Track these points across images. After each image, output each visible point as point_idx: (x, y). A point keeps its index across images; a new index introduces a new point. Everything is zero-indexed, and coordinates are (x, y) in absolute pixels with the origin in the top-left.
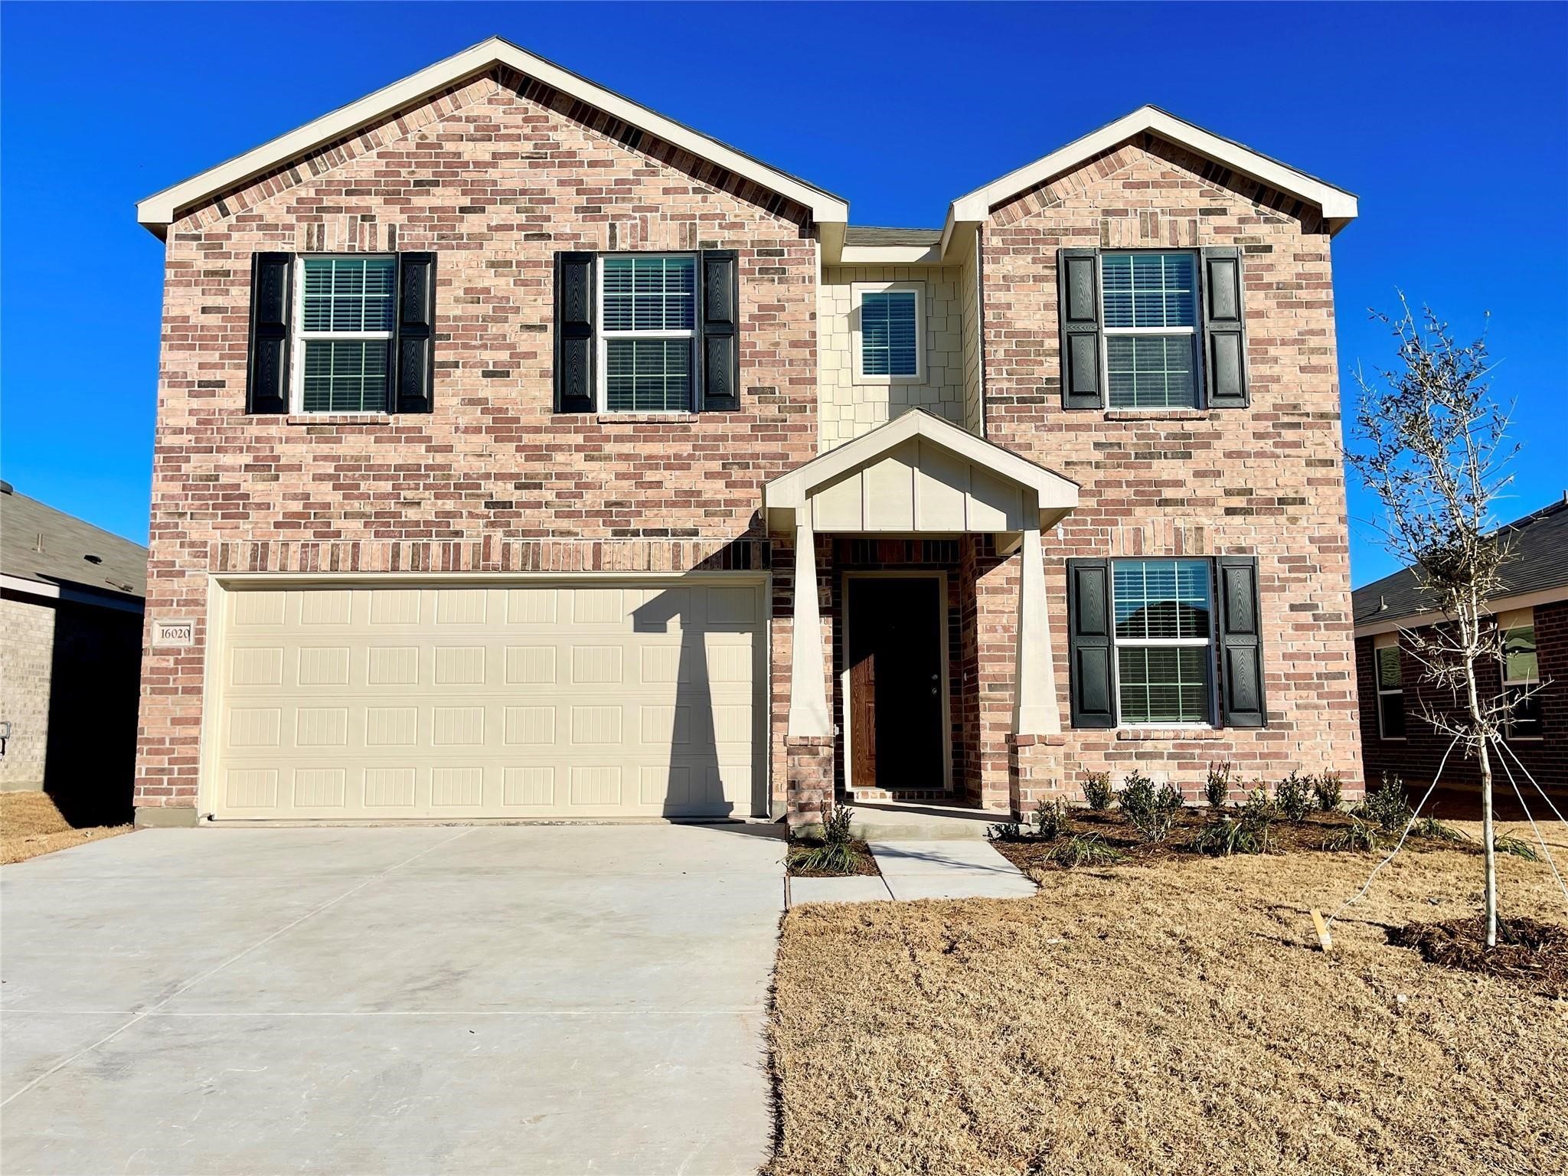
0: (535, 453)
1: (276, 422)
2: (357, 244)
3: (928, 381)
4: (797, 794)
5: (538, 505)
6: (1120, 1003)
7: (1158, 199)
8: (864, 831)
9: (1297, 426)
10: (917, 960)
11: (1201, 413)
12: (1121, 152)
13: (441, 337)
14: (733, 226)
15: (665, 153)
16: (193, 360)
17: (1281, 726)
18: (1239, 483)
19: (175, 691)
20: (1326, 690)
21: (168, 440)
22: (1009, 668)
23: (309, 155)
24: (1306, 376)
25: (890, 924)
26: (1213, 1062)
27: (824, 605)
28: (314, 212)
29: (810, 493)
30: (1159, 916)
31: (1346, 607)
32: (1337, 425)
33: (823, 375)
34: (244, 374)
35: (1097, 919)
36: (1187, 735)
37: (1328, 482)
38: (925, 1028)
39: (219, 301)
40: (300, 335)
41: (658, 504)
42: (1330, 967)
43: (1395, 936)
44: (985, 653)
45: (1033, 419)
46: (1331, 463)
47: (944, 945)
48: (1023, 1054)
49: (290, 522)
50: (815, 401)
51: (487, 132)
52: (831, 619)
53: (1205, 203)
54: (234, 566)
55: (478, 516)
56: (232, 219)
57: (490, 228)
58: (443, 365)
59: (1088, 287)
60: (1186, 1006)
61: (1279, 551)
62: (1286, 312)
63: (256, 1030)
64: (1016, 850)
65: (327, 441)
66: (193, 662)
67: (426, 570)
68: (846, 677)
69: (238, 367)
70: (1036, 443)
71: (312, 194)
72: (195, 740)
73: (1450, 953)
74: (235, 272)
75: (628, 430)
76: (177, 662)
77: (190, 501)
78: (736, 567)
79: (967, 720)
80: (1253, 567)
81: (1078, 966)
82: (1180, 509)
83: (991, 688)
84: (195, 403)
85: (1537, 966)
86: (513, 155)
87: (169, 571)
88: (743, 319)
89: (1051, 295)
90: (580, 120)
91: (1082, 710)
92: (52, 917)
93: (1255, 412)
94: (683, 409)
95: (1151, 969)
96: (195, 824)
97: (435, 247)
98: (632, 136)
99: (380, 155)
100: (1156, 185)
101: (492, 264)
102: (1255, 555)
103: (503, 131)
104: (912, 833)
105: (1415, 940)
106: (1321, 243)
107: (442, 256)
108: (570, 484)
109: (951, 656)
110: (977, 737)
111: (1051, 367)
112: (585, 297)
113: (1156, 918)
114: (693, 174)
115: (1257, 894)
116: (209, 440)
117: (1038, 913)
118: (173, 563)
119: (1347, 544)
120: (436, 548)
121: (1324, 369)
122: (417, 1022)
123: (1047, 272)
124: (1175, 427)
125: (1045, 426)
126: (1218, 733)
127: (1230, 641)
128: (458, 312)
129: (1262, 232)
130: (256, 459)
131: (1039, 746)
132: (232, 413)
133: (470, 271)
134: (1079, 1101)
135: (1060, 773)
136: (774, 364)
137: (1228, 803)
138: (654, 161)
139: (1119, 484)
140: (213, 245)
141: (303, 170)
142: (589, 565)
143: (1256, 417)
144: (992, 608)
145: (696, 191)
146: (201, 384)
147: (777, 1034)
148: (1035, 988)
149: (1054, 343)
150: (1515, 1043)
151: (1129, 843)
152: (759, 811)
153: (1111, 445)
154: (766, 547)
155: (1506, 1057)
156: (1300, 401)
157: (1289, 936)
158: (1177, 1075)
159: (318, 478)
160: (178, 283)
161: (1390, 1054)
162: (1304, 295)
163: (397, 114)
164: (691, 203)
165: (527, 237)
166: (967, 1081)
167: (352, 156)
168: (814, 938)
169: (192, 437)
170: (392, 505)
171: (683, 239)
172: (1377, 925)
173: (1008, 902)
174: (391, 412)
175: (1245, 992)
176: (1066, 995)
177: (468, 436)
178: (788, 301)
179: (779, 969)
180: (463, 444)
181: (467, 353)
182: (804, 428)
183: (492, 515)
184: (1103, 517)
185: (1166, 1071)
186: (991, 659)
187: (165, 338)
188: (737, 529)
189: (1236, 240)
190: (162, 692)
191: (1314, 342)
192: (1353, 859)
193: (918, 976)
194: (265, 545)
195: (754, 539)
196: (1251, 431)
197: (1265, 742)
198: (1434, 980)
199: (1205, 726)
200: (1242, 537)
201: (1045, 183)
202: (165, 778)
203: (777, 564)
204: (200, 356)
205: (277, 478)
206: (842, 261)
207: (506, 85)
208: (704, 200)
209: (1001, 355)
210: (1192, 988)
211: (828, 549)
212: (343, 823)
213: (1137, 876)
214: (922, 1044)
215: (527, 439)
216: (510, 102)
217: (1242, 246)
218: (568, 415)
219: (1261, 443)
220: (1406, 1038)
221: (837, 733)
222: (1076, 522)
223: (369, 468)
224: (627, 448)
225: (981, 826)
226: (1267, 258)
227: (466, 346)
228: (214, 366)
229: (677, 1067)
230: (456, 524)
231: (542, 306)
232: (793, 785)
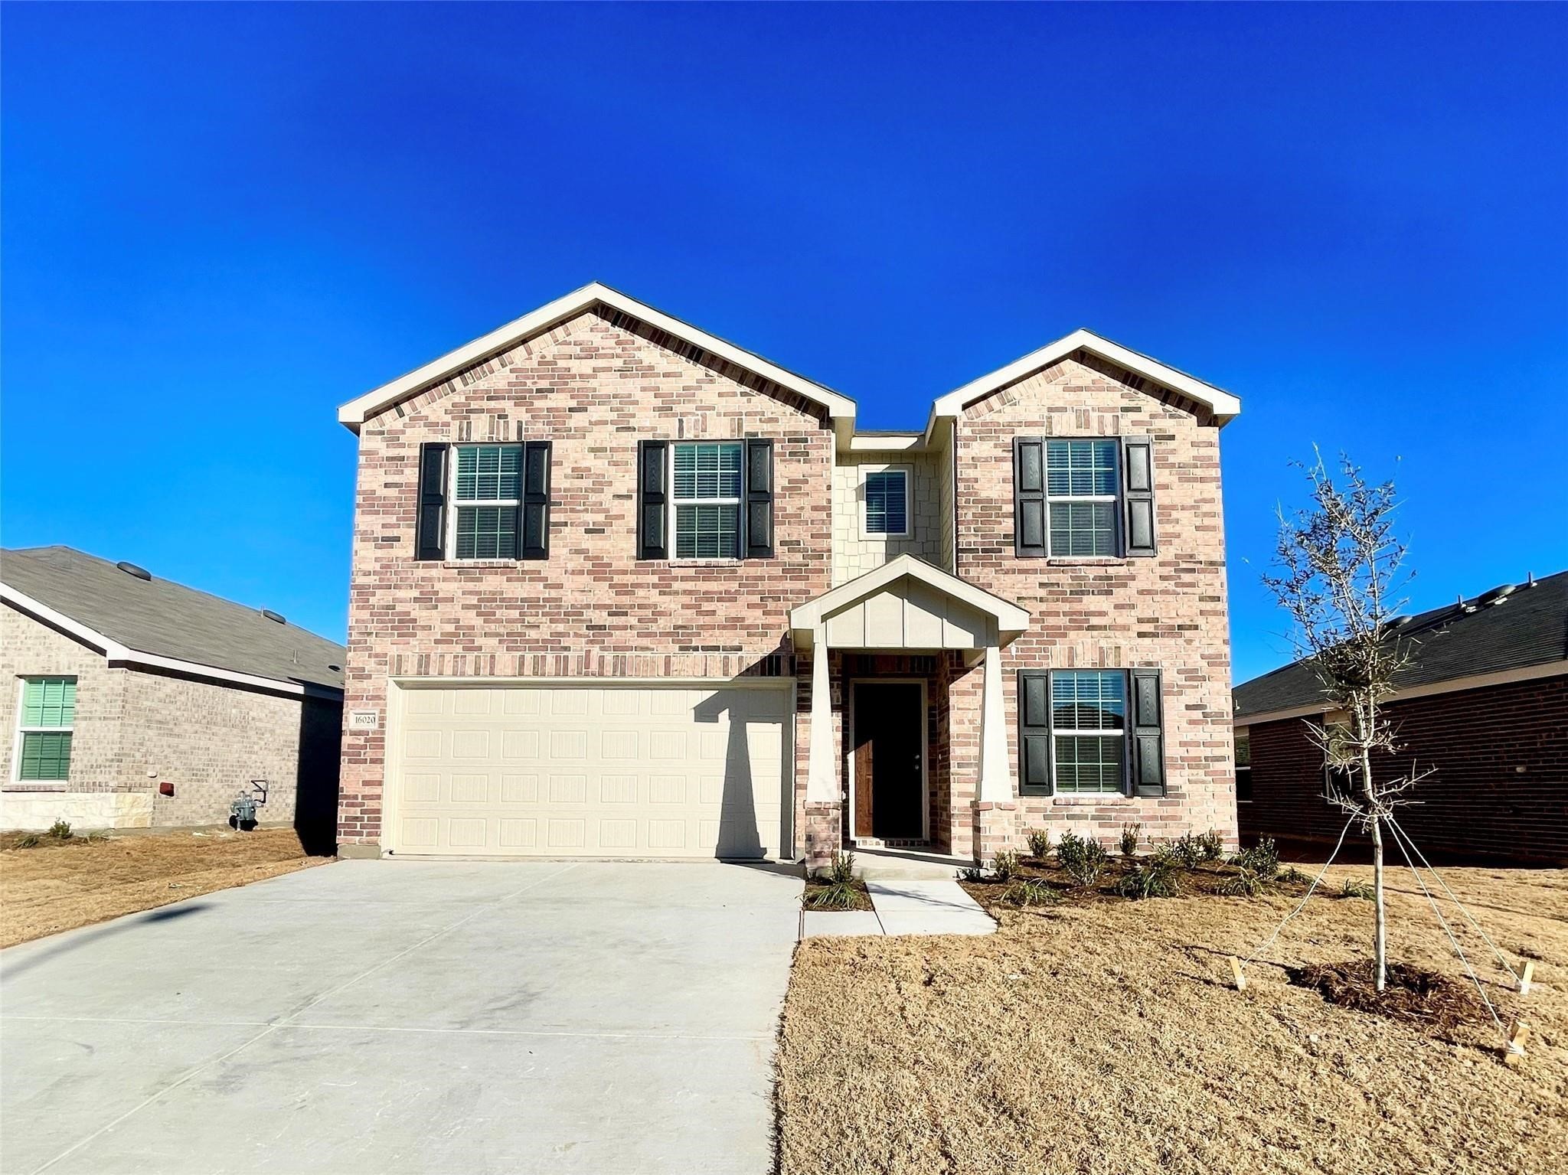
0: (622, 590)
1: (436, 566)
2: (494, 436)
3: (915, 536)
4: (812, 844)
5: (625, 628)
6: (1074, 1039)
7: (1089, 400)
8: (862, 873)
9: (1193, 571)
10: (902, 992)
11: (1120, 561)
12: (1061, 364)
13: (555, 504)
14: (771, 420)
15: (719, 367)
16: (378, 521)
17: (1178, 796)
18: (1148, 614)
19: (365, 761)
20: (1211, 769)
21: (360, 580)
22: (974, 751)
23: (461, 371)
24: (1200, 533)
25: (881, 957)
26: (1162, 1103)
27: (835, 703)
28: (464, 413)
29: (825, 618)
30: (1098, 954)
31: (1228, 707)
32: (1223, 570)
33: (836, 534)
34: (414, 531)
35: (1047, 957)
36: (1106, 802)
37: (1215, 613)
38: (909, 1063)
39: (396, 479)
40: (453, 502)
41: (713, 627)
42: (1246, 1005)
43: (1297, 977)
44: (956, 739)
45: (993, 565)
46: (1218, 599)
47: (924, 977)
48: (994, 1093)
49: (446, 639)
50: (829, 551)
51: (591, 353)
52: (840, 714)
53: (1125, 403)
54: (406, 671)
55: (581, 636)
56: (406, 419)
57: (591, 423)
58: (556, 524)
59: (1036, 465)
60: (1130, 1043)
61: (1178, 664)
62: (1186, 485)
63: (361, 1044)
64: (978, 890)
65: (473, 580)
66: (377, 741)
67: (543, 675)
68: (851, 756)
69: (409, 526)
70: (995, 583)
71: (463, 400)
72: (379, 797)
73: (1348, 996)
74: (408, 457)
75: (691, 572)
76: (366, 740)
77: (375, 624)
78: (770, 674)
79: (941, 788)
80: (1158, 677)
81: (1035, 1001)
82: (1103, 633)
83: (960, 765)
84: (380, 553)
85: (1429, 1011)
86: (609, 369)
87: (361, 675)
88: (777, 490)
89: (1008, 471)
90: (658, 342)
91: (1027, 783)
92: (243, 933)
93: (1161, 560)
94: (732, 557)
95: (1098, 1007)
96: (379, 858)
97: (551, 437)
98: (695, 354)
99: (511, 371)
100: (1087, 389)
101: (592, 450)
102: (1160, 667)
103: (601, 351)
104: (899, 874)
105: (1315, 981)
106: (1212, 433)
107: (557, 445)
108: (649, 613)
109: (930, 742)
110: (949, 802)
111: (1008, 526)
112: (660, 474)
113: (1097, 956)
114: (741, 382)
115: (1173, 935)
116: (388, 580)
117: (1000, 949)
118: (363, 669)
119: (1229, 660)
120: (550, 658)
121: (1214, 528)
122: (489, 1041)
123: (1005, 454)
124: (1101, 571)
125: (1002, 570)
126: (1129, 801)
127: (1140, 732)
128: (567, 485)
129: (1168, 425)
130: (421, 593)
131: (996, 811)
132: (405, 560)
133: (575, 455)
134: (1047, 1146)
135: (1011, 831)
136: (800, 523)
137: (1138, 853)
138: (712, 372)
139: (1057, 614)
140: (393, 438)
141: (457, 382)
142: (662, 672)
143: (1161, 564)
144: (960, 706)
145: (743, 394)
146: (384, 539)
147: (783, 1064)
148: (1002, 1025)
149: (1009, 508)
150: (1428, 1089)
151: (1065, 886)
152: (785, 854)
153: (1052, 584)
154: (792, 659)
155: (1424, 1105)
156: (1195, 552)
157: (1207, 975)
158: (1130, 1116)
159: (466, 607)
160: (369, 466)
161: (1316, 1097)
162: (1199, 472)
163: (524, 340)
164: (739, 404)
165: (618, 430)
166: (946, 1123)
167: (492, 372)
168: (820, 968)
169: (377, 577)
170: (518, 628)
171: (733, 431)
172: (1278, 965)
173: (976, 939)
174: (518, 559)
175: (1178, 1030)
176: (1028, 1030)
177: (575, 577)
178: (810, 476)
179: (789, 998)
180: (569, 582)
181: (574, 515)
182: (822, 571)
183: (591, 635)
184: (1045, 638)
185: (1120, 1111)
186: (959, 744)
187: (358, 506)
188: (770, 646)
189: (1148, 431)
190: (356, 762)
191: (1206, 508)
192: (1242, 902)
193: (903, 1009)
194: (428, 656)
195: (784, 653)
196: (1158, 574)
197: (1165, 808)
198: (1337, 1020)
199: (1119, 795)
200: (1150, 654)
201: (1005, 387)
202: (359, 824)
203: (800, 672)
204: (383, 518)
205: (436, 607)
206: (852, 448)
207: (604, 318)
208: (749, 401)
209: (970, 517)
210: (1134, 1025)
211: (838, 660)
212: (484, 858)
213: (1076, 916)
214: (907, 1081)
215: (617, 579)
216: (607, 330)
217: (1152, 436)
218: (647, 561)
219: (1166, 583)
220: (1327, 1081)
221: (844, 798)
222: (1025, 642)
223: (503, 600)
224: (690, 586)
225: (952, 870)
226: (1171, 445)
227: (573, 511)
228: (392, 526)
229: (696, 1095)
230: (565, 642)
231: (628, 480)
232: (809, 838)
